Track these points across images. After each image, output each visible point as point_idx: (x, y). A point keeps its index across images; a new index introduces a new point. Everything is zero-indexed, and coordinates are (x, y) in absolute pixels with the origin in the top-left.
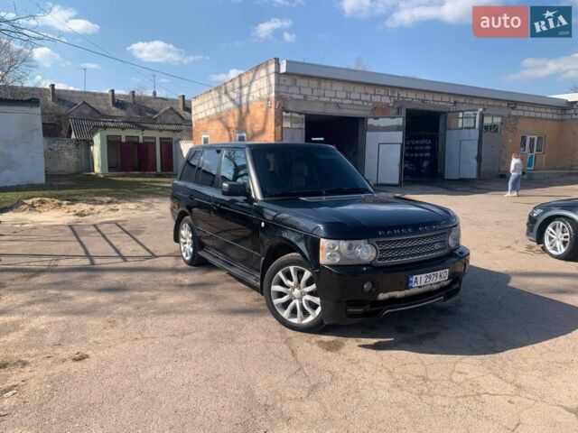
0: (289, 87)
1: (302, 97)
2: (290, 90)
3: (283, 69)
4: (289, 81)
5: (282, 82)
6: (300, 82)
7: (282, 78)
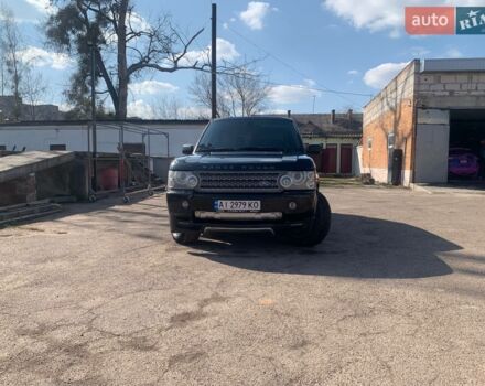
0: (430, 85)
1: (447, 93)
2: (432, 88)
3: (422, 69)
4: (431, 79)
5: (423, 81)
6: (445, 79)
7: (422, 78)
